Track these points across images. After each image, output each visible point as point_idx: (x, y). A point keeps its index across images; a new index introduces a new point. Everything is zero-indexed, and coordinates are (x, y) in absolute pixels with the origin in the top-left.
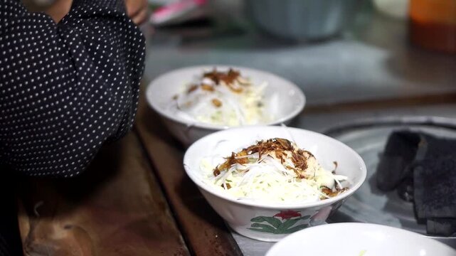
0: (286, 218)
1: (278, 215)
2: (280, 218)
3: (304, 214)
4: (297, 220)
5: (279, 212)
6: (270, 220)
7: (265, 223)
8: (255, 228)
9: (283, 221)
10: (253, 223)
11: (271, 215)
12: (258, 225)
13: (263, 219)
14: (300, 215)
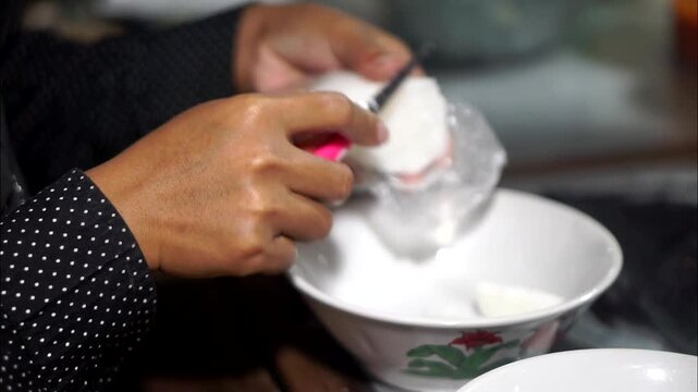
0: (474, 346)
1: (457, 341)
2: (462, 347)
3: (506, 338)
4: (494, 350)
5: (460, 336)
6: (444, 351)
7: (435, 358)
8: (415, 369)
9: (467, 352)
10: (411, 359)
11: (445, 341)
12: (421, 364)
13: (428, 350)
14: (499, 340)
